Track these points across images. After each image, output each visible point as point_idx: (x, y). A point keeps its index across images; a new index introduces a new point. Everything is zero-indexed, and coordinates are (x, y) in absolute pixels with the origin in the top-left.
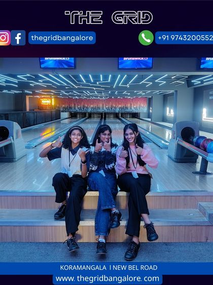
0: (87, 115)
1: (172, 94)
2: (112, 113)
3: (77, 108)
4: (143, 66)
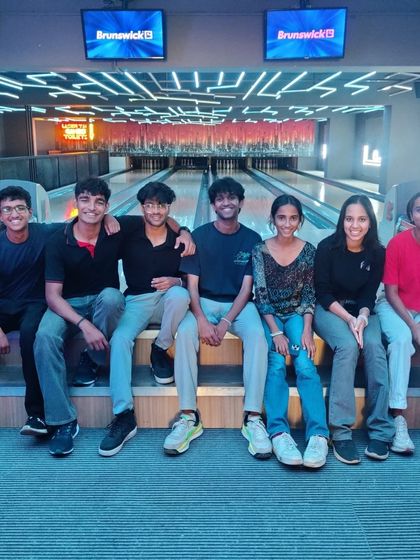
0: (171, 163)
1: (378, 113)
2: (230, 158)
3: (147, 147)
4: (323, 54)
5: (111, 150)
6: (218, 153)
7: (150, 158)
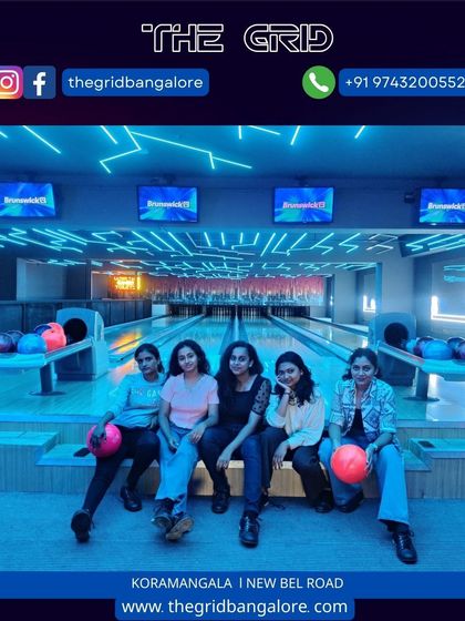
0: (204, 310)
1: (372, 270)
2: (253, 307)
3: (184, 297)
4: (317, 220)
5: (154, 299)
6: (243, 302)
7: (186, 306)
